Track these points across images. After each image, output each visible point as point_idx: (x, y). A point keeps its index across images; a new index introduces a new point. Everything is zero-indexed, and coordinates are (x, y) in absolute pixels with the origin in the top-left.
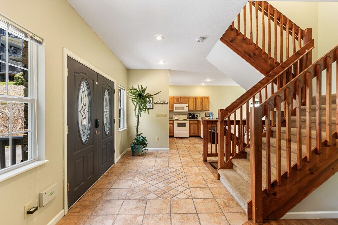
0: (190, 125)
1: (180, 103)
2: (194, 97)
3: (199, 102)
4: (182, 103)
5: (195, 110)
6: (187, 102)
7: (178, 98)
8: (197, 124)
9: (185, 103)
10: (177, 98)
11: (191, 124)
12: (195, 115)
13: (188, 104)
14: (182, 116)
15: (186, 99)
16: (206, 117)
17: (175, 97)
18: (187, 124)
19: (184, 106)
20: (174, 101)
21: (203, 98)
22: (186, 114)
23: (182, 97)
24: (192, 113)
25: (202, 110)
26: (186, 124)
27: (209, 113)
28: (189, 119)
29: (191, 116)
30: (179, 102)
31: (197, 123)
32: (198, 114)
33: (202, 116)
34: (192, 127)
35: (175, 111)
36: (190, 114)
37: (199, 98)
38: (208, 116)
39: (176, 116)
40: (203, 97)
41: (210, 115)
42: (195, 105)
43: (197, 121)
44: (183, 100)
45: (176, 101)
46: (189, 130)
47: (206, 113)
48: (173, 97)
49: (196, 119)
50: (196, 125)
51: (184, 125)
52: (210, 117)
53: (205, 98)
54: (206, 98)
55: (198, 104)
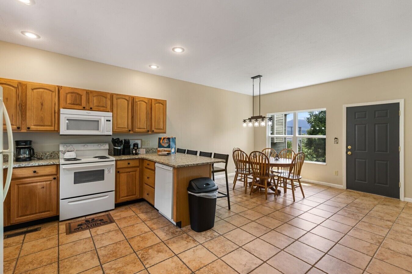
0: (117, 172)
1: (84, 108)
2: (129, 96)
3: (142, 109)
4: (91, 109)
5: (132, 130)
6: (109, 107)
7: (78, 94)
8: (138, 169)
9: (101, 108)
10: (75, 91)
11: (121, 171)
12: (132, 143)
13: (110, 114)
14: (91, 147)
15: (104, 99)
16: (159, 149)
17: (65, 87)
18: (109, 171)
19: (99, 117)
20: (62, 102)
21: (153, 103)
22: (105, 142)
23: (92, 92)
24: (122, 138)
25: (150, 132)
26: (106, 172)
27: (169, 139)
28: (115, 155)
29: (119, 148)
30: (80, 105)
31: (138, 165)
32: (136, 141)
33: (146, 147)
34: (123, 177)
35: (63, 130)
36: (116, 142)
37: (142, 100)
38: (166, 145)
39: (68, 149)
40: (151, 99)
41: (171, 143)
42: (132, 117)
43: (138, 161)
44: (95, 101)
45: (68, 101)
46: (114, 189)
47: (160, 139)
48: (59, 88)
49: (133, 154)
50: (136, 171)
51: (98, 175)
52: (172, 148)
53: (158, 101)
54: (160, 103)
55: (140, 114)
